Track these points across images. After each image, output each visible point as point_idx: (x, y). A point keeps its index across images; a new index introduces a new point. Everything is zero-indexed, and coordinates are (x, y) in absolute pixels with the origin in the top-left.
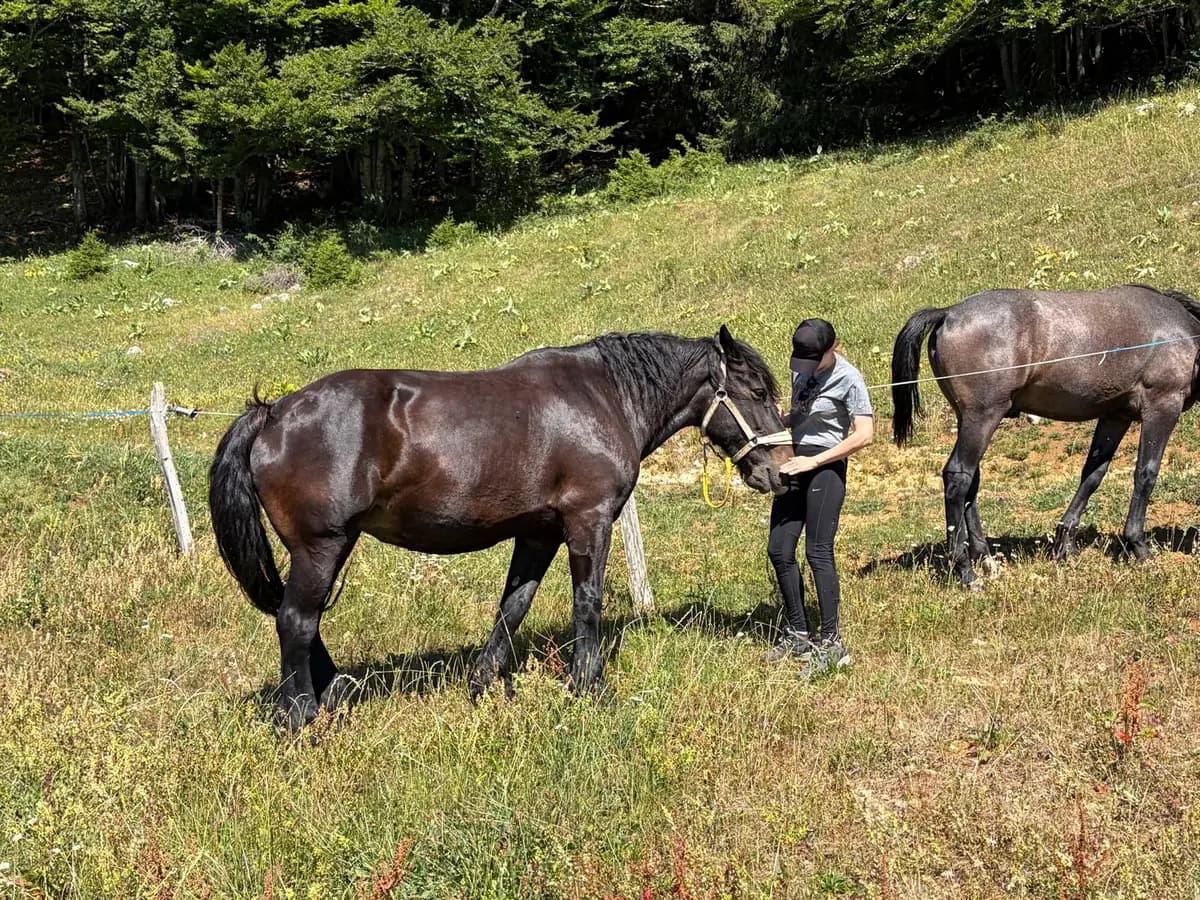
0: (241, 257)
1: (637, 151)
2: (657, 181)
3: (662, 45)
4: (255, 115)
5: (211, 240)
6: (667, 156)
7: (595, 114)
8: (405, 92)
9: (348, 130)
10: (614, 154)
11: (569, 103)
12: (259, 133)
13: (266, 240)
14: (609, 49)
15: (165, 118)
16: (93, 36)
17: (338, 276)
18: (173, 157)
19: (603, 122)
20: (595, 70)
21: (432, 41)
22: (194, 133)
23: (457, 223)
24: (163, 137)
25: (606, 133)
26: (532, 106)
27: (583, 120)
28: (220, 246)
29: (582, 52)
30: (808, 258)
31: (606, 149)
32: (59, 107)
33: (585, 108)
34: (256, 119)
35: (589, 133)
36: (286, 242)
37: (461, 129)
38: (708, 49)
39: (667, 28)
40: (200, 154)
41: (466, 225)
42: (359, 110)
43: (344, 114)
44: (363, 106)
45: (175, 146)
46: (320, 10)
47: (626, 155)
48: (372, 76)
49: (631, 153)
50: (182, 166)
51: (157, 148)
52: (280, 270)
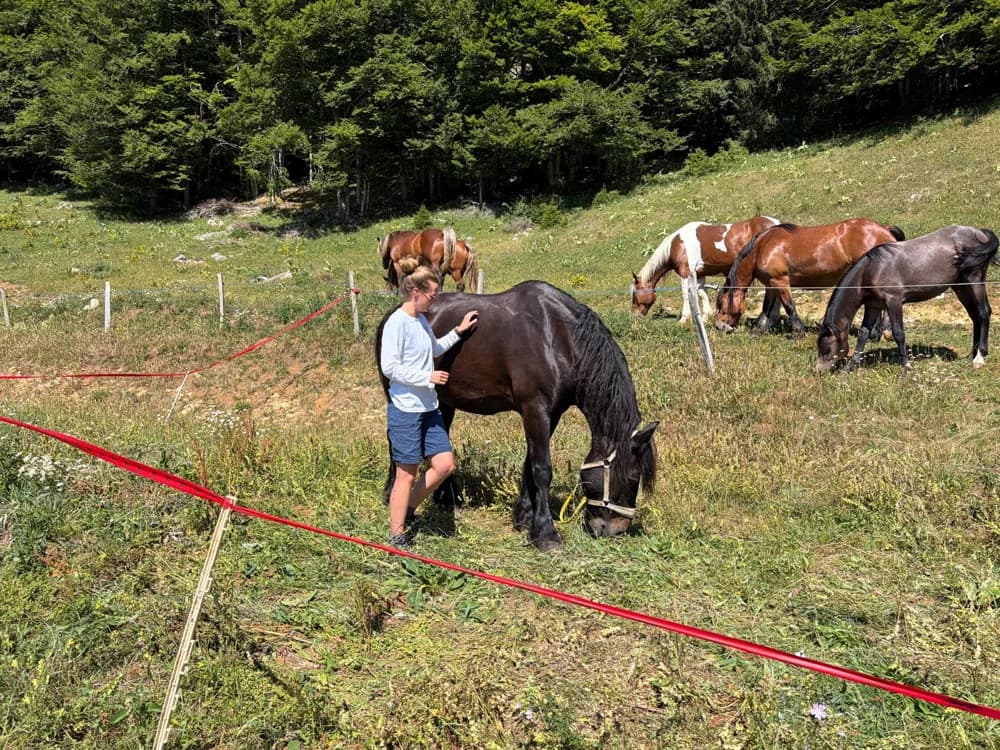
0: (498, 216)
1: (699, 149)
2: (713, 164)
3: (707, 93)
4: (506, 141)
5: (480, 207)
6: (717, 151)
7: (676, 131)
8: (583, 124)
9: (550, 146)
10: (687, 151)
11: (663, 126)
12: (508, 150)
13: (510, 205)
14: (680, 96)
15: (457, 145)
16: (415, 107)
17: (556, 222)
18: (461, 166)
19: (680, 134)
20: (675, 108)
21: (595, 98)
22: (471, 153)
23: (608, 191)
24: (456, 156)
25: (683, 140)
26: (644, 128)
27: (668, 134)
28: (485, 210)
29: (666, 100)
30: (844, 198)
31: (682, 149)
32: (405, 143)
33: (671, 128)
34: (507, 143)
35: (674, 141)
36: (521, 206)
37: (610, 141)
38: (731, 92)
39: (710, 84)
40: (475, 164)
41: (614, 192)
42: (560, 135)
43: (551, 137)
44: (561, 133)
45: (462, 160)
46: (535, 84)
47: (694, 151)
48: (565, 117)
49: (696, 150)
50: (465, 170)
51: (453, 161)
52: (520, 221)
